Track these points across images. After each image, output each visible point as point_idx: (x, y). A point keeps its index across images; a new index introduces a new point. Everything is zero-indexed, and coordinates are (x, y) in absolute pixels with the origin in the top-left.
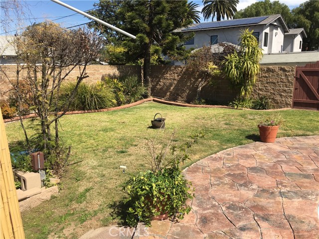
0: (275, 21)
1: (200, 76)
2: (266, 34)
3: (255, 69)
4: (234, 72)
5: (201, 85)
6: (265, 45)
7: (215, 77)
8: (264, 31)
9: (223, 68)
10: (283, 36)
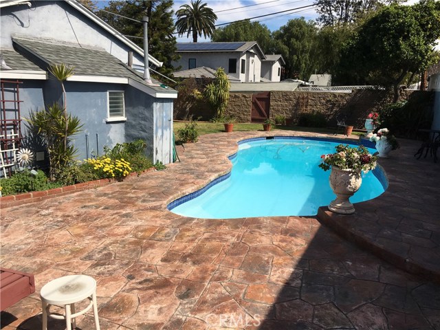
0: (252, 48)
1: (187, 99)
2: (243, 61)
3: (227, 95)
4: (213, 97)
5: (189, 106)
6: (243, 72)
7: (199, 101)
8: (241, 59)
9: (204, 94)
10: (260, 63)
